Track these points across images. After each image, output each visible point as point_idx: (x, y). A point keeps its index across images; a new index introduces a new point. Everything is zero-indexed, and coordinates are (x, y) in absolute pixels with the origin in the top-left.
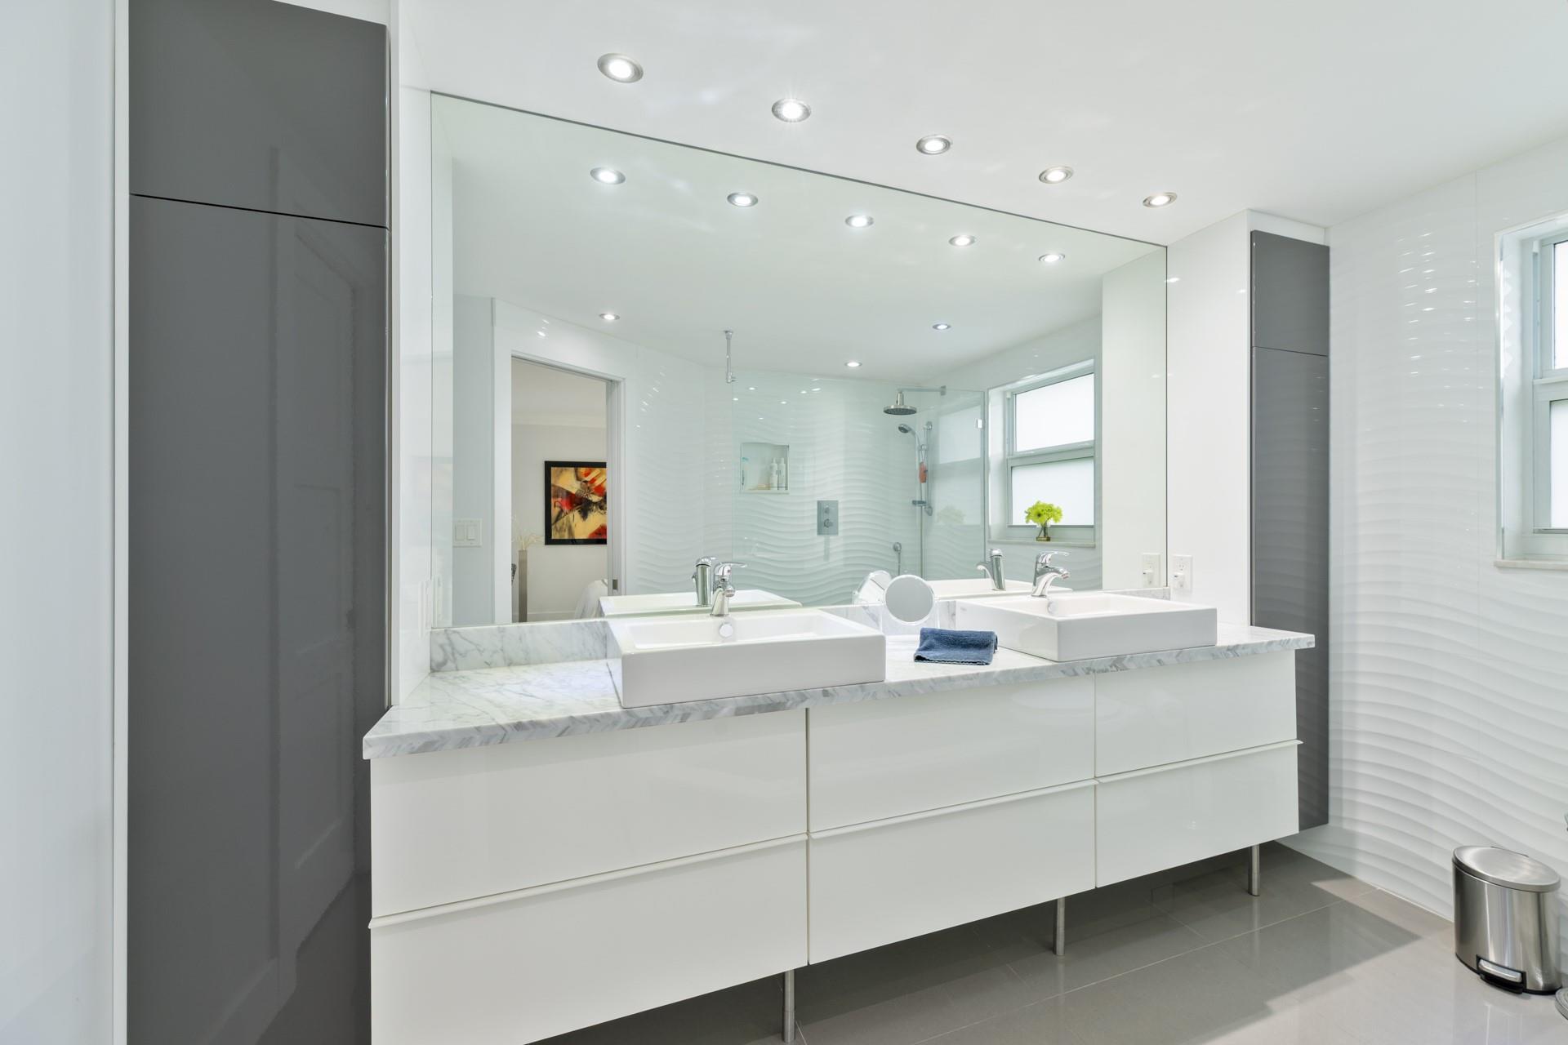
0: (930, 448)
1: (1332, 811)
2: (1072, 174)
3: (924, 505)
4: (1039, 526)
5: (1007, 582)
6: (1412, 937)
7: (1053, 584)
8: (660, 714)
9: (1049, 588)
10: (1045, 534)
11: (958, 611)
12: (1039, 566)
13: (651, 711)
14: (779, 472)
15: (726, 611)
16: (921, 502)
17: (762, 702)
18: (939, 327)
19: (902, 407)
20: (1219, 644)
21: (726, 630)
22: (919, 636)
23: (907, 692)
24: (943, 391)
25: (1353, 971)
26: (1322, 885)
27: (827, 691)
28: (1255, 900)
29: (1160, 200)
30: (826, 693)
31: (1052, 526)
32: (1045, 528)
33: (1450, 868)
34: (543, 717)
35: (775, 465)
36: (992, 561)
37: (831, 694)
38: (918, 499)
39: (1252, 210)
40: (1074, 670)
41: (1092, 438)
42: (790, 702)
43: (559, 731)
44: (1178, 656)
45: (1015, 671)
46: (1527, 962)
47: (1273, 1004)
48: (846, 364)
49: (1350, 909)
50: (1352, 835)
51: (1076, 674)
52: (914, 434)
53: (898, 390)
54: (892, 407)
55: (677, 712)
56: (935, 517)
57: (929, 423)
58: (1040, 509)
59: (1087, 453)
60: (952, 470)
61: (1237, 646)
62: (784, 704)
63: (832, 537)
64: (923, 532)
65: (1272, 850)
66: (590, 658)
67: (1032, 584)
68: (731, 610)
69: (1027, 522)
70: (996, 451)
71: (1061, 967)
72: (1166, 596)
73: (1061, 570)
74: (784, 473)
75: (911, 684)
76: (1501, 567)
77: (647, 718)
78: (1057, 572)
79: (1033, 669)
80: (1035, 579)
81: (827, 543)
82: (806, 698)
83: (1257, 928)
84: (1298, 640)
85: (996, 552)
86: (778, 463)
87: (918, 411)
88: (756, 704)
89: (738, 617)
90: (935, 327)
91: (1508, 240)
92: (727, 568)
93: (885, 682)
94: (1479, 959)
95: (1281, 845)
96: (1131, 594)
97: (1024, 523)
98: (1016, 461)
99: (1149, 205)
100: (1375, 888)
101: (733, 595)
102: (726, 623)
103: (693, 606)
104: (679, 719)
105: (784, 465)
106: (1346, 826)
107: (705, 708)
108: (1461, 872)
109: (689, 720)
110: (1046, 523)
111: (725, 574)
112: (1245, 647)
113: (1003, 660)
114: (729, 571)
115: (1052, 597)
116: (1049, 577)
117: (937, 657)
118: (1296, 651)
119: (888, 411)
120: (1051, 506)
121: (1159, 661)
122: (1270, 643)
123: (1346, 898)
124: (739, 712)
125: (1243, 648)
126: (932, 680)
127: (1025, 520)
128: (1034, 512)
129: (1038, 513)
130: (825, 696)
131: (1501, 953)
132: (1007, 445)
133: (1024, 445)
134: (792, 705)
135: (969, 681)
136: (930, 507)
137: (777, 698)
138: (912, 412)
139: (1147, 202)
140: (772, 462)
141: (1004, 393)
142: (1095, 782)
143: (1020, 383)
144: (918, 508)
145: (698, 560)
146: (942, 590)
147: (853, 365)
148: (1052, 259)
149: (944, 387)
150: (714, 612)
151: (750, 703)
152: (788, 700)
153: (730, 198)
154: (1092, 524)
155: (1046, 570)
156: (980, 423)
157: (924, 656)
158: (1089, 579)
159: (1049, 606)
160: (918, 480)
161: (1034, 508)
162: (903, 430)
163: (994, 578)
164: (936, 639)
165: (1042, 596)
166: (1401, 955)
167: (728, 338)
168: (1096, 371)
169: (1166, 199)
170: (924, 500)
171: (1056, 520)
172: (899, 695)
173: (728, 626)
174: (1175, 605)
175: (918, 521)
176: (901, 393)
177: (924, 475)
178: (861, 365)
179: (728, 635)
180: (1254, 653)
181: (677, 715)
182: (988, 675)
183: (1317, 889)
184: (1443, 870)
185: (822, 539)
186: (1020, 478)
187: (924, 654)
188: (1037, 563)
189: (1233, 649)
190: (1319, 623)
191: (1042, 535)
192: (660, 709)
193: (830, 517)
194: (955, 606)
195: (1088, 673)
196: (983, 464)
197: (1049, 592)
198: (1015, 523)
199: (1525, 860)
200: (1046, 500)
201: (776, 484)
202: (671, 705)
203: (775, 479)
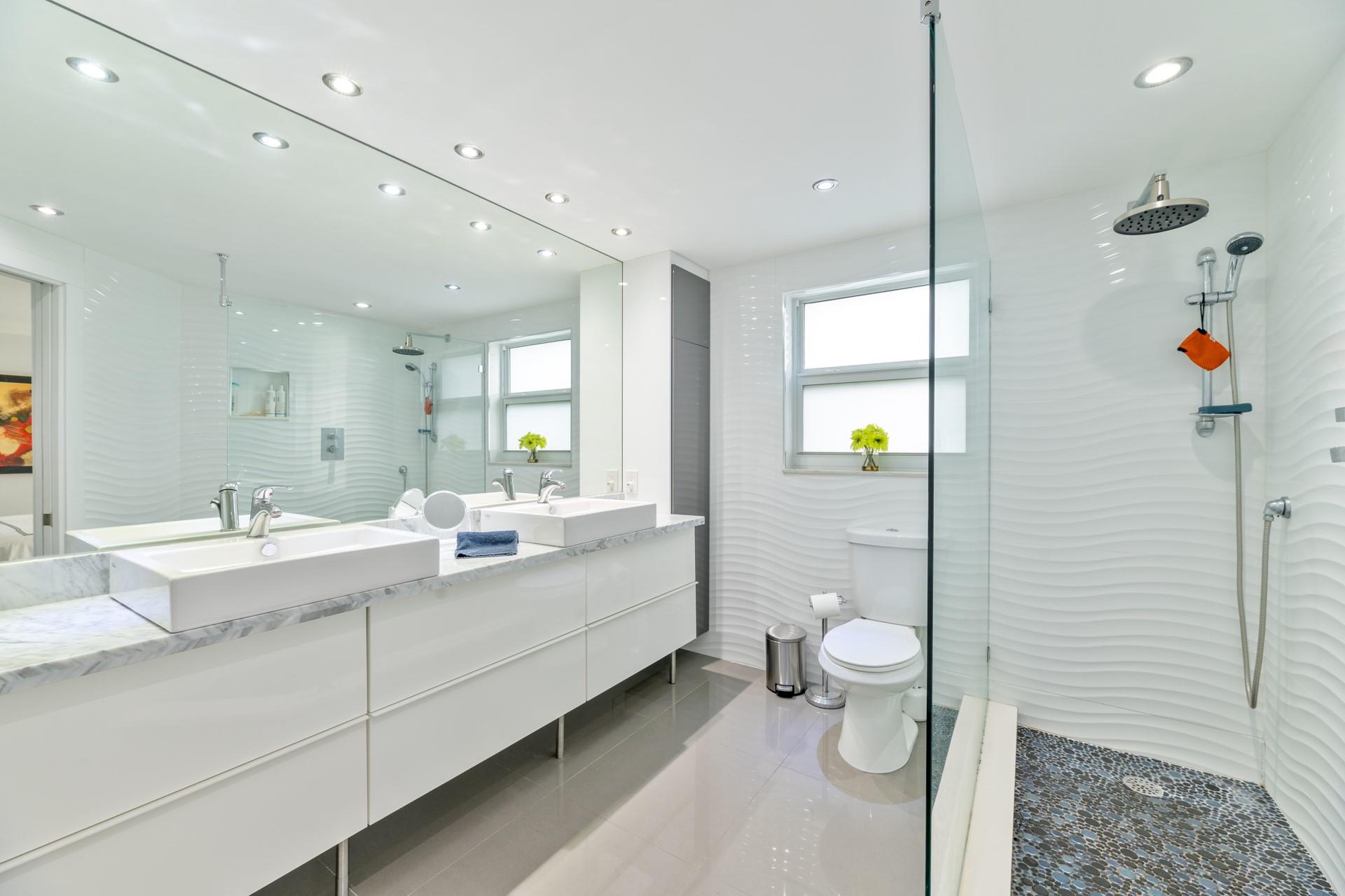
0: (434, 385)
1: (711, 623)
2: (568, 201)
3: (430, 433)
4: (529, 451)
5: (517, 494)
6: (748, 684)
7: (552, 494)
8: (218, 632)
9: (550, 497)
10: (534, 457)
11: (483, 518)
12: (543, 481)
13: (207, 632)
14: (277, 399)
15: (266, 532)
16: (426, 431)
17: (329, 607)
18: (450, 287)
19: (411, 348)
20: (658, 526)
21: (269, 550)
22: (456, 539)
23: (458, 580)
24: (447, 338)
25: (723, 711)
26: (705, 668)
27: (389, 589)
28: (673, 685)
29: (621, 232)
30: (388, 591)
31: (539, 451)
32: (534, 453)
33: (764, 640)
34: (62, 657)
35: (273, 393)
36: (505, 478)
37: (394, 592)
38: (423, 428)
39: (672, 251)
40: (574, 552)
41: (570, 387)
42: (355, 603)
43: (86, 669)
44: (635, 536)
45: (536, 556)
46: (795, 681)
47: (686, 743)
48: (355, 304)
49: (719, 676)
50: (720, 635)
51: (576, 555)
52: (420, 372)
53: (407, 333)
54: (401, 348)
55: (238, 627)
56: (439, 443)
57: (434, 365)
58: (530, 438)
59: (568, 397)
60: (455, 404)
61: (666, 527)
62: (350, 605)
63: (337, 462)
64: (427, 456)
65: (681, 653)
66: (82, 595)
67: (537, 495)
68: (271, 531)
69: (521, 448)
70: (494, 391)
71: (561, 766)
72: (622, 498)
73: (559, 482)
74: (283, 400)
75: (460, 576)
76: (785, 473)
77: (201, 639)
78: (556, 484)
79: (548, 554)
80: (540, 491)
81: (332, 468)
82: (371, 597)
83: (674, 704)
84: (697, 520)
85: (508, 471)
86: (276, 390)
87: (425, 352)
88: (322, 609)
89: (282, 537)
90: (447, 286)
91: (787, 296)
92: (269, 491)
93: (439, 575)
94: (776, 685)
95: (685, 650)
96: (601, 497)
97: (518, 449)
98: (510, 401)
99: (615, 234)
100: (730, 662)
101: (280, 516)
102: (268, 543)
103: (217, 531)
104: (239, 634)
105: (284, 393)
106: (718, 630)
107: (269, 620)
108: (769, 639)
109: (250, 634)
110: (535, 449)
111: (266, 497)
112: (671, 527)
113: (525, 550)
114: (271, 494)
115: (551, 503)
116: (552, 487)
117: (474, 554)
118: (695, 527)
119: (397, 351)
120: (538, 436)
121: (625, 540)
122: (684, 523)
123: (718, 672)
124: (305, 618)
125: (670, 528)
126: (476, 570)
127: (518, 447)
128: (526, 440)
129: (530, 441)
130: (387, 594)
131: (784, 680)
132: (503, 388)
133: (516, 388)
134: (357, 604)
135: (504, 568)
136: (435, 435)
137: (343, 601)
138: (420, 353)
139: (614, 231)
140: (269, 389)
141: (501, 346)
142: (587, 628)
143: (513, 340)
144: (423, 436)
145: (222, 486)
146: (471, 501)
147: (362, 305)
148: (547, 254)
149: (448, 335)
150: (253, 534)
151: (315, 609)
152: (353, 602)
153: (257, 135)
154: (569, 449)
155: (548, 483)
156: (481, 367)
157: (464, 554)
158: (572, 490)
159: (551, 509)
160: (423, 412)
161: (526, 437)
162: (410, 368)
163: (506, 491)
164: (471, 540)
165: (545, 502)
166: (743, 696)
167: (222, 262)
168: (575, 339)
169: (626, 233)
170: (428, 429)
171: (542, 447)
172: (451, 585)
173: (271, 546)
174: (628, 503)
175: (423, 447)
176: (409, 336)
177: (429, 408)
178: (370, 306)
179: (271, 554)
180: (676, 530)
181: (238, 631)
182: (517, 561)
183: (704, 670)
184: (760, 642)
185: (327, 464)
186: (514, 414)
187: (463, 552)
188: (542, 478)
189: (664, 529)
190: (704, 509)
191: (532, 458)
192: (218, 627)
193: (336, 443)
194: (480, 514)
195: (583, 553)
196: (483, 401)
197: (550, 500)
198: (509, 448)
199: (792, 627)
200: (535, 432)
201: (273, 411)
202: (231, 623)
203: (272, 406)
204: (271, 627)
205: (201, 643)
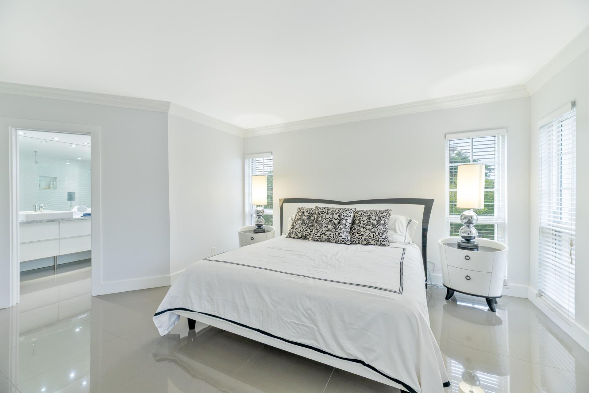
14: (53, 184)
35: (52, 182)
63: (72, 201)
74: (55, 184)
81: (71, 203)
86: (53, 182)
105: (55, 182)
124: (47, 222)
130: (63, 220)
137: (54, 220)
167: (36, 153)
185: (69, 202)
193: (72, 196)
201: (52, 187)
202: (35, 221)
203: (52, 186)
204: (41, 222)
205: (30, 223)
